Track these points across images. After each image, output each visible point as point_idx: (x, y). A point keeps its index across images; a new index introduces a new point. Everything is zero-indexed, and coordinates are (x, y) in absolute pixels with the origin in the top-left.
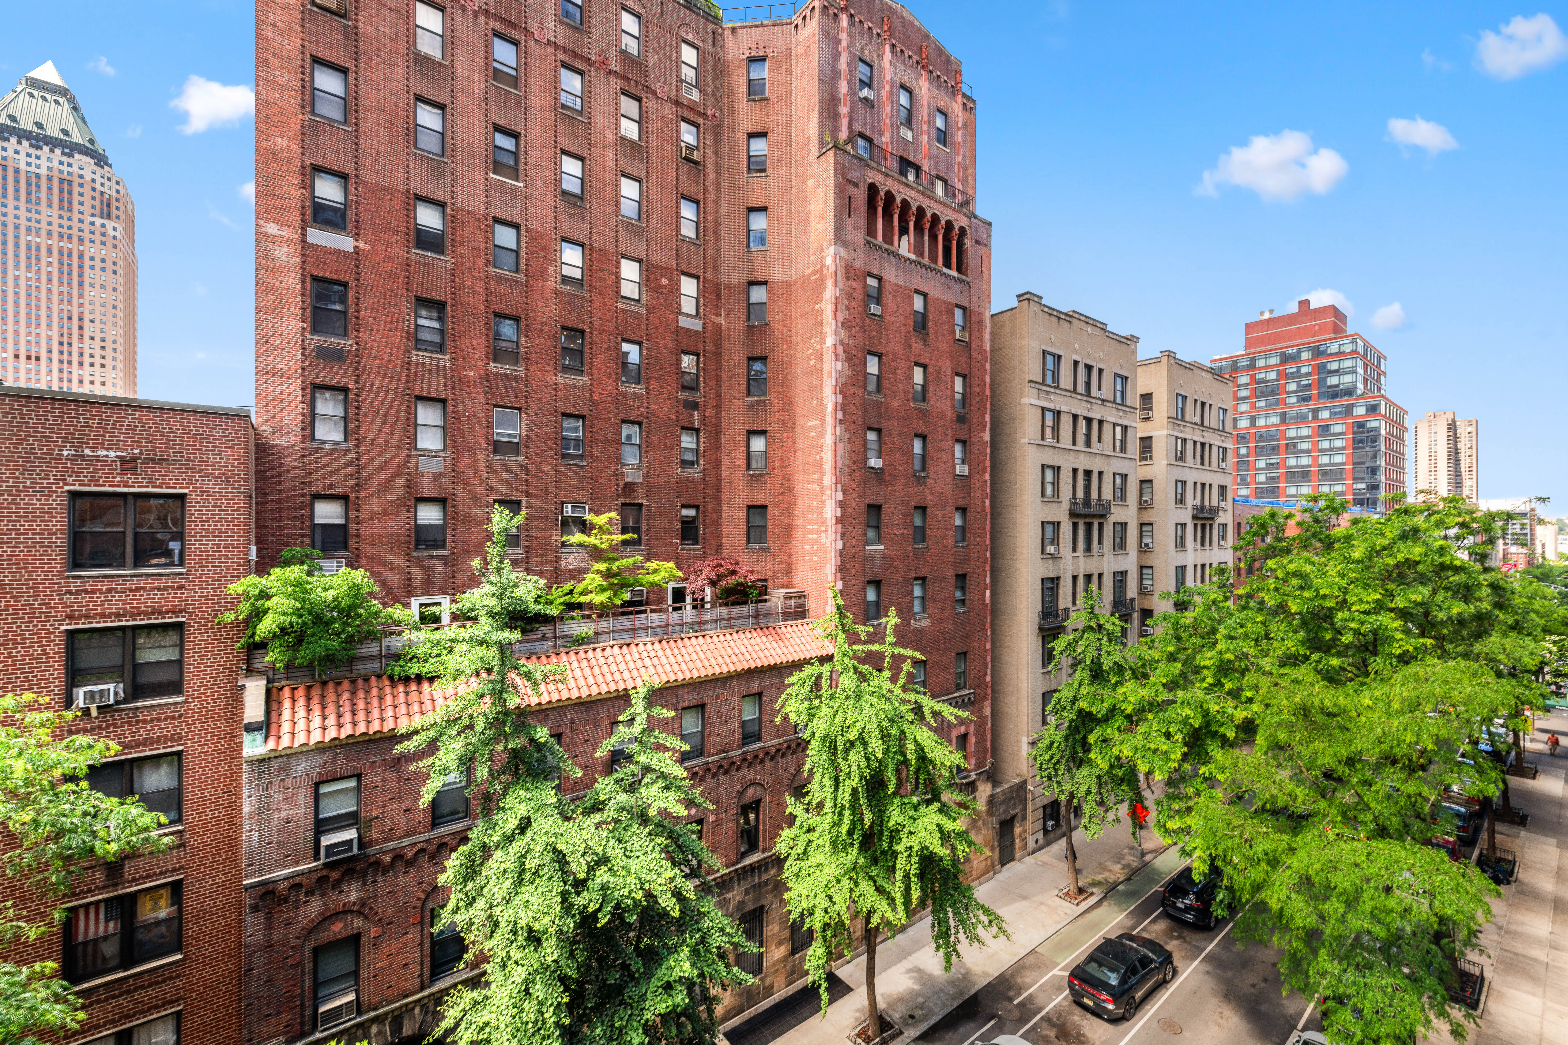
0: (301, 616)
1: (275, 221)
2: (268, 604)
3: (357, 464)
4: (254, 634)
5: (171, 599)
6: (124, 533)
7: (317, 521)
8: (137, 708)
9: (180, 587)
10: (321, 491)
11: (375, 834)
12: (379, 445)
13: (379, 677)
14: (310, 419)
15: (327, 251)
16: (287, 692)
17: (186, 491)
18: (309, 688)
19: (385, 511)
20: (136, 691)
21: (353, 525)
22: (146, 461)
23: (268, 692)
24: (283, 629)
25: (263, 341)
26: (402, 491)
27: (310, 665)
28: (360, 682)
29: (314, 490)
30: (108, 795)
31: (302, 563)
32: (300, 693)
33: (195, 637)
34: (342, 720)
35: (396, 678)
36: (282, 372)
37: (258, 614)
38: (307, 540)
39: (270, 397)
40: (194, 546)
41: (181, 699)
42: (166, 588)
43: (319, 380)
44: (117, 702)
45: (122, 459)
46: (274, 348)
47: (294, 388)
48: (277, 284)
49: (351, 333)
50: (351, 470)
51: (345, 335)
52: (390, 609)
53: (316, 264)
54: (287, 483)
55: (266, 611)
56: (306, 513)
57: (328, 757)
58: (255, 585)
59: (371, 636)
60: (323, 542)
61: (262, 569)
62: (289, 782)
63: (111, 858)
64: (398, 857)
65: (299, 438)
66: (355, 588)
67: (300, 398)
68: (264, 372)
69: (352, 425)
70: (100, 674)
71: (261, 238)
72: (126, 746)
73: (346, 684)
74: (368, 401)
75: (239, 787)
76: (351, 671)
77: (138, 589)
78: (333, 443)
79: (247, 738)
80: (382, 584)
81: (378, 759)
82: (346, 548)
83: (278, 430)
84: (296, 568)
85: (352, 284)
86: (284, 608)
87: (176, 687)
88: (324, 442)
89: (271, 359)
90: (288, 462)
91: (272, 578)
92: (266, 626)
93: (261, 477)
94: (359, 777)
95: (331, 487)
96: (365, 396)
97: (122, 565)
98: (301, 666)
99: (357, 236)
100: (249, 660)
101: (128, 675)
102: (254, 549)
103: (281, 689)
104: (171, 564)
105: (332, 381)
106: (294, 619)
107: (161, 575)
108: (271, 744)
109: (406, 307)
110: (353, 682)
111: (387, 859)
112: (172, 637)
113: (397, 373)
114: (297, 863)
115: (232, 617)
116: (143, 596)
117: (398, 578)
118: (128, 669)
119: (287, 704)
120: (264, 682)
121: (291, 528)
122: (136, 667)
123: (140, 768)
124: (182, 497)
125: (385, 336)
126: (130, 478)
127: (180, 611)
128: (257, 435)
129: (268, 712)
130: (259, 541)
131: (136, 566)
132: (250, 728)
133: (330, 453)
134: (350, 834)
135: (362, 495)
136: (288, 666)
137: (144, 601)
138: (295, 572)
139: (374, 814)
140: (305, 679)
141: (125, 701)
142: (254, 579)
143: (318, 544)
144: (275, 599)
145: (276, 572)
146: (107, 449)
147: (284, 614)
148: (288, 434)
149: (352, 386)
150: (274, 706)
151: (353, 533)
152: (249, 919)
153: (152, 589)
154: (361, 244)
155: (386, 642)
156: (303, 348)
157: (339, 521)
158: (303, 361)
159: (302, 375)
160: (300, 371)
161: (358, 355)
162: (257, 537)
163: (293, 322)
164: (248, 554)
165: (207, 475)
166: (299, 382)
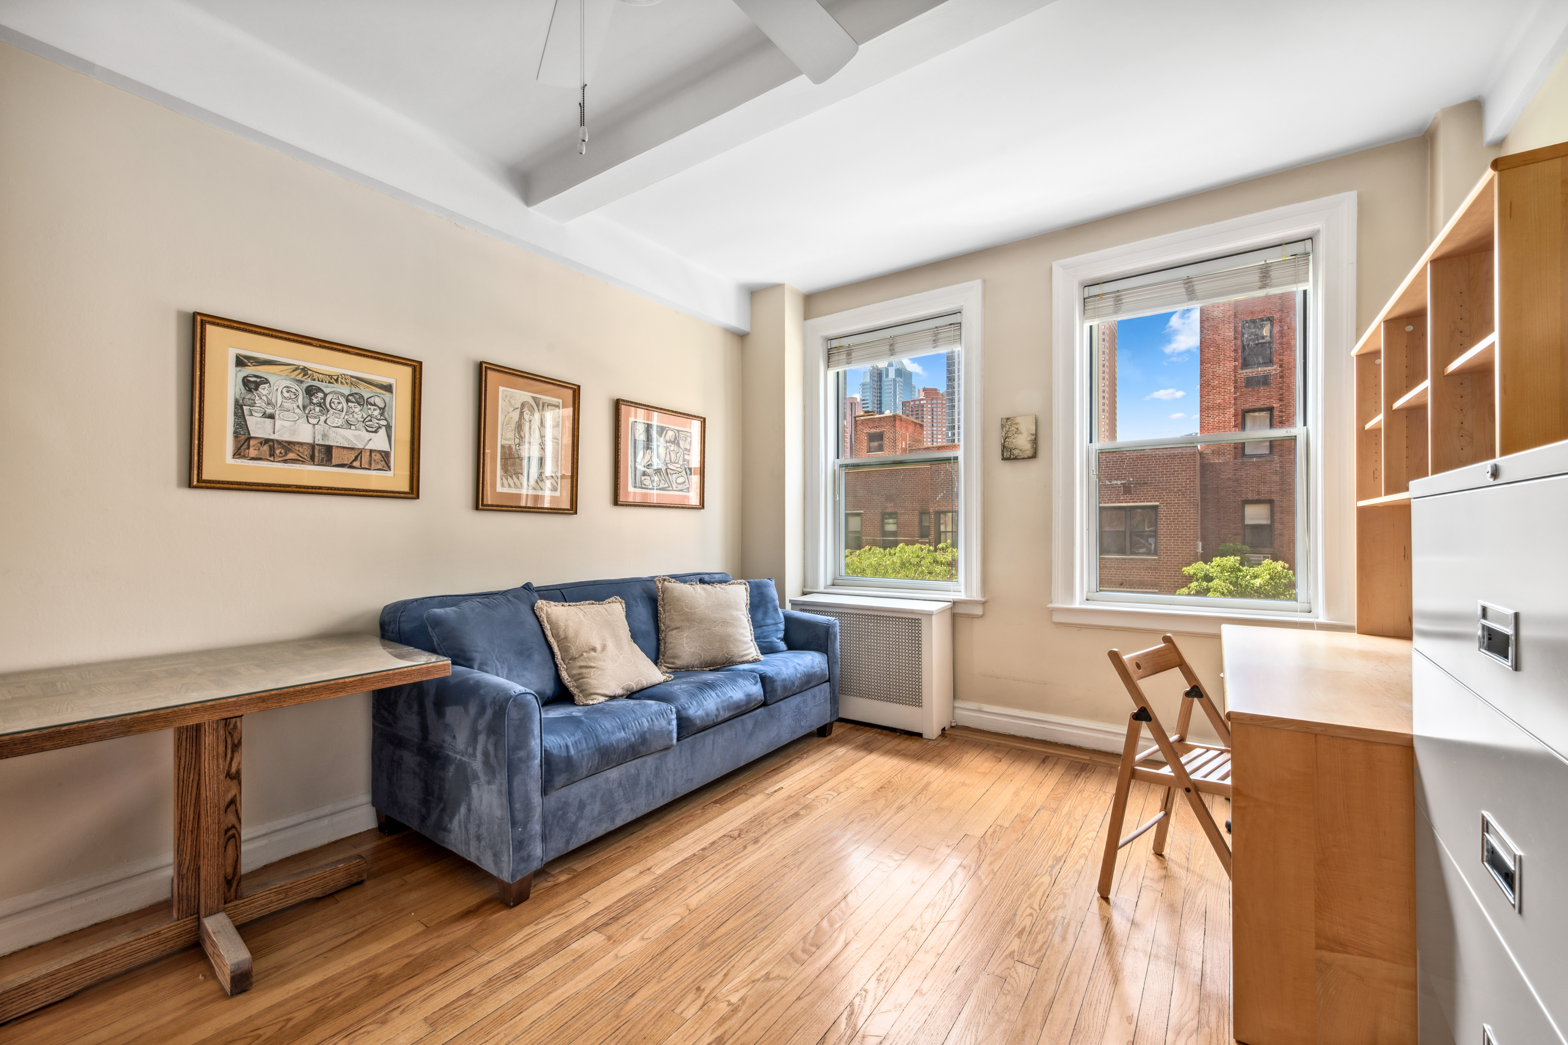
2: (1211, 584)
3: (1281, 471)
5: (1150, 576)
6: (1125, 532)
7: (1248, 522)
9: (1155, 568)
10: (1250, 497)
17: (1157, 503)
21: (1277, 525)
22: (1136, 485)
25: (1206, 386)
29: (1244, 497)
31: (1236, 555)
36: (1219, 405)
37: (1203, 591)
38: (1239, 537)
40: (1163, 541)
42: (1147, 569)
43: (1248, 405)
45: (1124, 485)
46: (1214, 388)
47: (1229, 416)
48: (1216, 337)
49: (1276, 358)
50: (1276, 478)
51: (1270, 361)
53: (1245, 312)
54: (1223, 492)
56: (1238, 515)
58: (1202, 569)
60: (1252, 539)
61: (1207, 559)
65: (1232, 456)
66: (1277, 578)
67: (1233, 424)
68: (1206, 409)
77: (1132, 568)
78: (1261, 456)
82: (1270, 544)
83: (1217, 451)
85: (1277, 316)
88: (1252, 456)
89: (1211, 397)
90: (1224, 476)
91: (1213, 565)
93: (1205, 489)
95: (1259, 493)
96: (1288, 411)
97: (1125, 553)
102: (1200, 544)
104: (1149, 553)
105: (1258, 405)
107: (1144, 559)
116: (1135, 572)
121: (1226, 527)
124: (1155, 508)
126: (1128, 497)
127: (1156, 583)
128: (1201, 458)
130: (1203, 538)
131: (1132, 553)
133: (1258, 465)
135: (1285, 499)
137: (1137, 575)
138: (1232, 560)
142: (1200, 565)
143: (1248, 540)
144: (1216, 581)
145: (1217, 560)
146: (1117, 480)
149: (1276, 405)
151: (1277, 531)
153: (1140, 569)
156: (1236, 382)
157: (1265, 522)
158: (1235, 393)
159: (1235, 404)
160: (1233, 402)
161: (1282, 377)
162: (1202, 535)
163: (1228, 364)
164: (1196, 547)
165: (1170, 491)
166: (1232, 410)
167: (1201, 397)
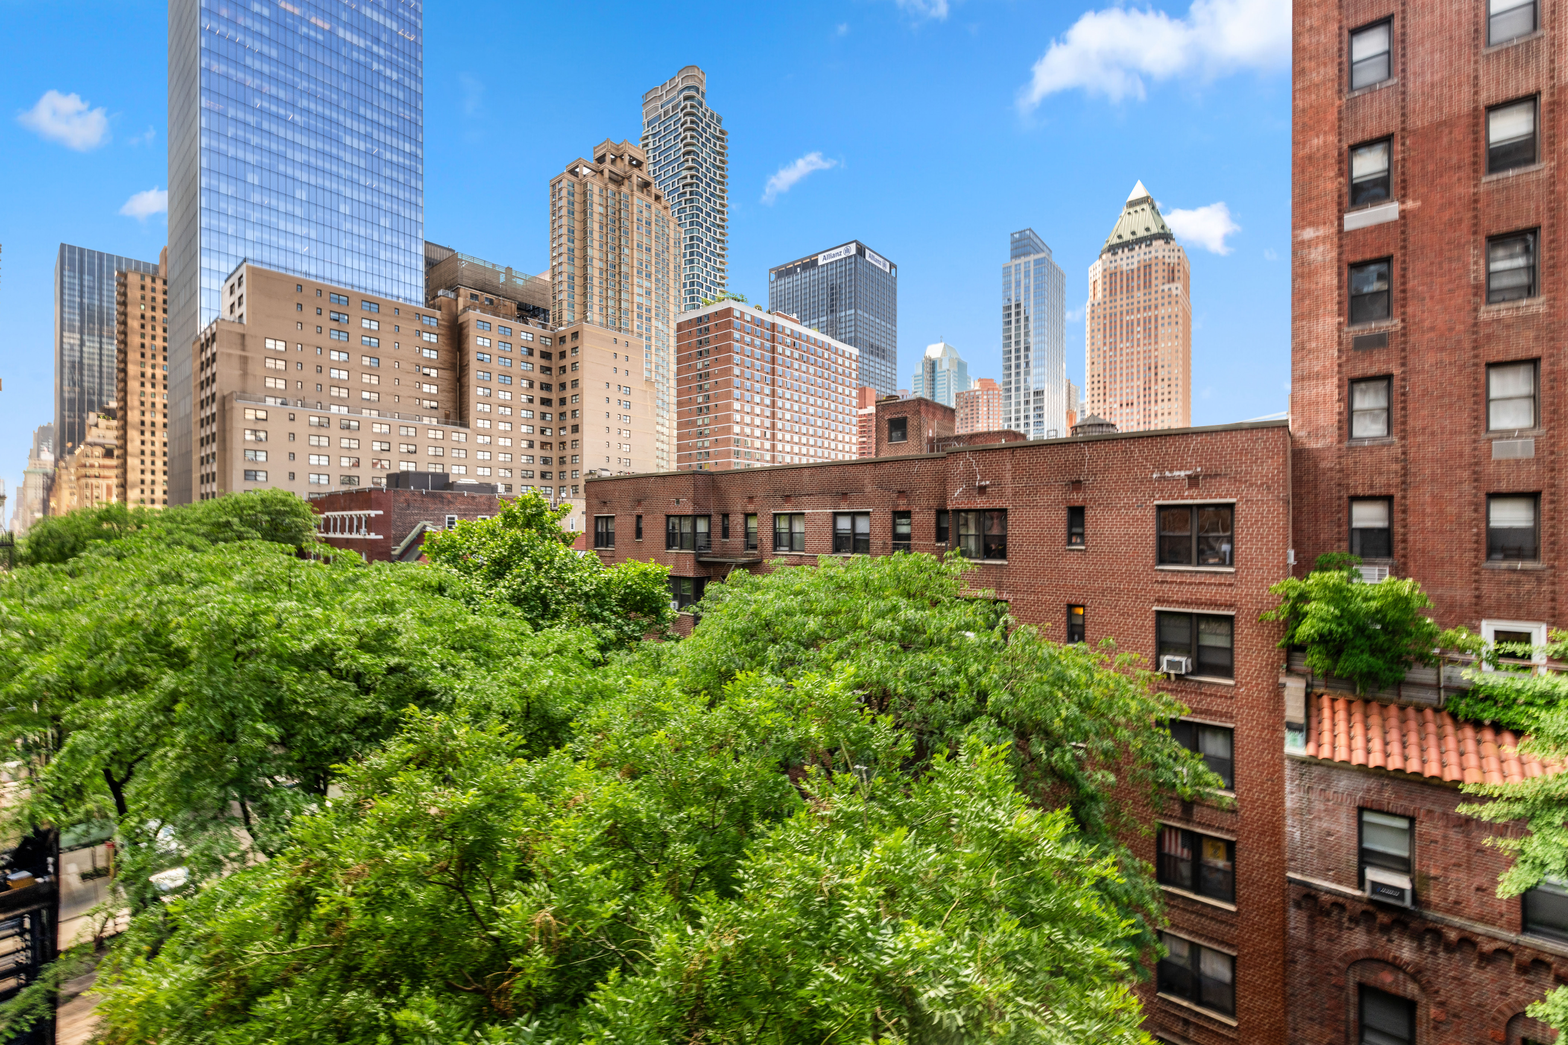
0: (1340, 625)
1: (1311, 224)
2: (1307, 608)
3: (1404, 459)
4: (1293, 636)
5: (1224, 595)
6: (1190, 537)
7: (1356, 524)
8: (1200, 682)
9: (1231, 585)
10: (1360, 491)
11: (1433, 896)
12: (1433, 434)
13: (1437, 711)
14: (1348, 417)
15: (1365, 231)
16: (1326, 701)
17: (1233, 500)
18: (1349, 703)
19: (1441, 512)
20: (1200, 668)
21: (1398, 529)
22: (1205, 477)
23: (1308, 696)
24: (1321, 636)
25: (1299, 349)
26: (1466, 487)
27: (1349, 679)
28: (1411, 712)
29: (1352, 492)
30: (1184, 746)
31: (1340, 569)
32: (1340, 705)
33: (1243, 630)
34: (1389, 748)
35: (1461, 717)
36: (1318, 373)
37: (1297, 616)
38: (1344, 545)
39: (1305, 402)
40: (1242, 548)
41: (1231, 682)
42: (1220, 584)
43: (1358, 373)
44: (1187, 674)
45: (1189, 477)
46: (1310, 351)
47: (1330, 388)
48: (1313, 286)
49: (1396, 310)
50: (1395, 467)
51: (1389, 314)
52: (1450, 632)
53: (1354, 251)
54: (1323, 486)
55: (1305, 615)
56: (1343, 515)
57: (1372, 783)
58: (1294, 588)
59: (1424, 659)
60: (1362, 547)
61: (1300, 572)
62: (1330, 793)
63: (1187, 799)
64: (1467, 941)
65: (1335, 439)
66: (1401, 602)
67: (1336, 397)
68: (1299, 379)
69: (1397, 414)
70: (1177, 649)
71: (1298, 246)
72: (1195, 711)
73: (1393, 710)
74: (1417, 385)
75: (1281, 779)
76: (1399, 695)
77: (1200, 584)
78: (1374, 439)
79: (1289, 736)
80: (1439, 600)
81: (1438, 809)
82: (1389, 553)
83: (1314, 433)
84: (1336, 574)
85: (1398, 255)
86: (1323, 613)
87: (1227, 671)
88: (1362, 439)
89: (1307, 363)
90: (1324, 465)
91: (1310, 582)
92: (1306, 629)
93: (1298, 482)
94: (1412, 820)
95: (1371, 487)
96: (1414, 378)
97: (1189, 563)
98: (1339, 677)
99: (1403, 199)
100: (1288, 660)
101: (1194, 653)
102: (1292, 553)
103: (1321, 695)
104: (1223, 563)
105: (1373, 371)
106: (1334, 626)
107: (1216, 573)
108: (1311, 750)
109: (1473, 256)
110: (1402, 708)
111: (1453, 935)
112: (1224, 628)
113: (1459, 342)
114: (1340, 882)
115: (1274, 616)
116: (1203, 589)
117: (1463, 594)
118: (1194, 648)
119: (1326, 713)
120: (1303, 685)
121: (1327, 531)
122: (1201, 649)
123: (1204, 732)
124: (1231, 506)
125: (1442, 301)
126: (1194, 492)
127: (1231, 606)
128: (1294, 441)
129: (1308, 716)
130: (1296, 545)
131: (1198, 564)
132: (1292, 727)
133: (1370, 450)
134: (1402, 882)
135: (1410, 494)
136: (1327, 674)
137: (1205, 593)
138: (1334, 577)
139: (1433, 872)
140: (1345, 692)
141: (1192, 673)
142: (1293, 581)
143: (1357, 549)
144: (1313, 605)
145: (1315, 576)
146: (1180, 470)
147: (1323, 620)
148: (1324, 436)
149: (1397, 371)
150: (1314, 712)
151: (1398, 538)
152: (1292, 911)
153: (1210, 584)
154: (1410, 204)
155: (1445, 671)
156: (1340, 343)
157: (1382, 524)
158: (1339, 357)
159: (1339, 372)
160: (1336, 369)
161: (1404, 335)
162: (1294, 541)
163: (1329, 320)
164: (1286, 558)
165: (1251, 485)
166: (1335, 380)
167: (1293, 364)
